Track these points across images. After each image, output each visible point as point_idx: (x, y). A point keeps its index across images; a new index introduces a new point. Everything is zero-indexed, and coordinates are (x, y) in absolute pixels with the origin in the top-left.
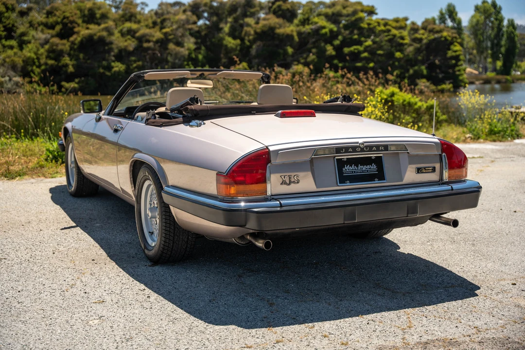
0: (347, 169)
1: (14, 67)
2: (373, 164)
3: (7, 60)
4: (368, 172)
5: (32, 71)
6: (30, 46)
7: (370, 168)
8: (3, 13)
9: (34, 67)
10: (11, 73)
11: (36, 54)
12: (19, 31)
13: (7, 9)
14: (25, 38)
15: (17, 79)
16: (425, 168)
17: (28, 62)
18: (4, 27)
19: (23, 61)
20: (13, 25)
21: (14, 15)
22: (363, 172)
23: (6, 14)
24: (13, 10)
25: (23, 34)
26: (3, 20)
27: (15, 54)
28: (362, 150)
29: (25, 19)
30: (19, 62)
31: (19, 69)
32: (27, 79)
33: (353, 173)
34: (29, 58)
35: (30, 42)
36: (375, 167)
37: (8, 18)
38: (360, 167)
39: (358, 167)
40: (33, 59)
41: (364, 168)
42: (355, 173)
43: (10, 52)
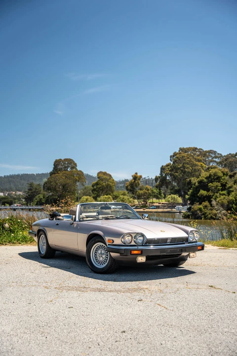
1: (222, 205)
3: (220, 201)
5: (232, 207)
6: (233, 193)
8: (221, 177)
9: (234, 205)
10: (222, 209)
11: (235, 198)
12: (228, 186)
13: (224, 174)
14: (231, 189)
15: (224, 212)
17: (230, 202)
18: (221, 184)
19: (228, 202)
20: (226, 183)
21: (227, 178)
23: (223, 177)
24: (227, 175)
25: (231, 187)
26: (221, 180)
27: (224, 198)
29: (233, 179)
30: (225, 202)
31: (225, 207)
32: (229, 212)
34: (231, 200)
35: (233, 191)
37: (224, 179)
40: (233, 200)
43: (222, 197)
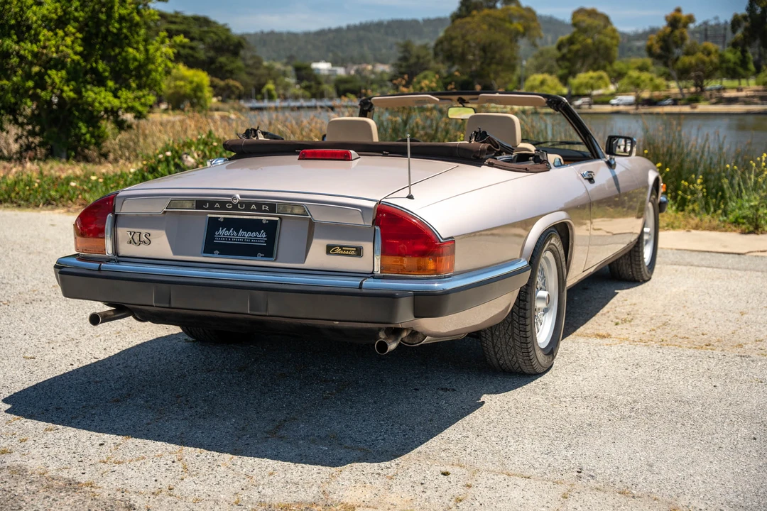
0: (223, 233)
2: (263, 231)
4: (251, 242)
7: (256, 237)
16: (341, 247)
22: (244, 241)
28: (235, 207)
33: (228, 240)
36: (264, 236)
38: (241, 233)
39: (238, 232)
41: (247, 235)
42: (231, 241)
